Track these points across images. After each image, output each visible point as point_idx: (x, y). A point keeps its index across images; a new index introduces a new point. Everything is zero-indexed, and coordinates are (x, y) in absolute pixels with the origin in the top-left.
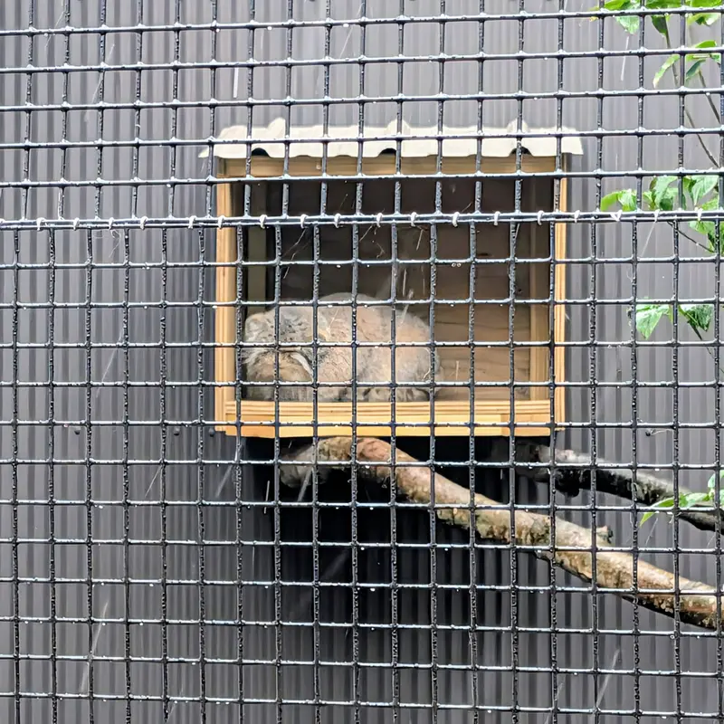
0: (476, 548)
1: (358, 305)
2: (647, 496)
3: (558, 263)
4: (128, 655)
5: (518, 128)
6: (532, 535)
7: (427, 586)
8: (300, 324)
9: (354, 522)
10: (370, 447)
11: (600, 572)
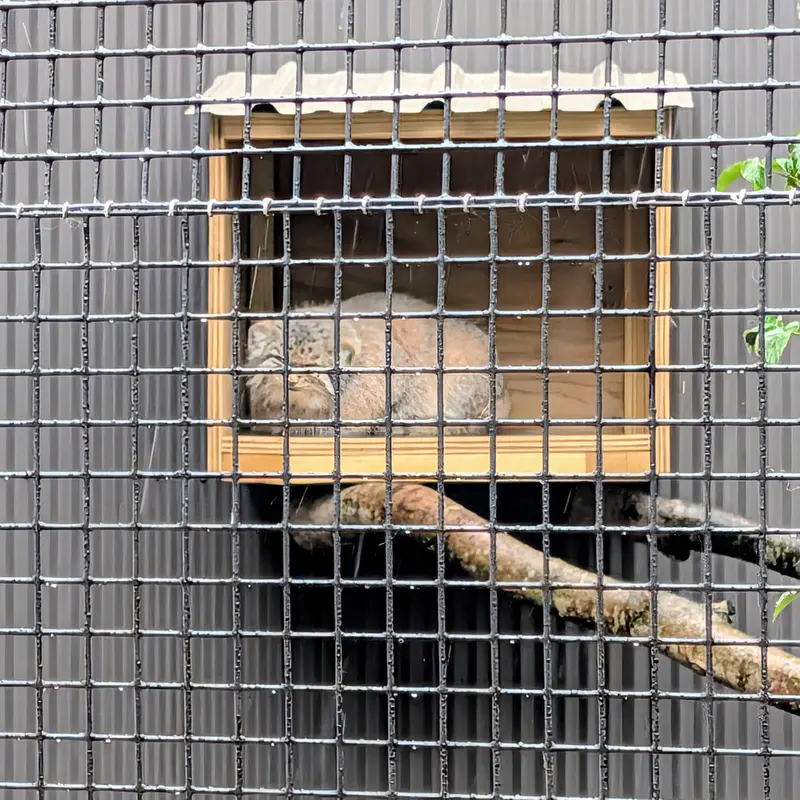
0: (552, 641)
1: (394, 317)
2: (779, 560)
3: (659, 260)
4: (90, 782)
5: (606, 81)
6: (627, 612)
7: (486, 691)
8: (321, 331)
9: (390, 605)
10: (412, 496)
11: (718, 661)
